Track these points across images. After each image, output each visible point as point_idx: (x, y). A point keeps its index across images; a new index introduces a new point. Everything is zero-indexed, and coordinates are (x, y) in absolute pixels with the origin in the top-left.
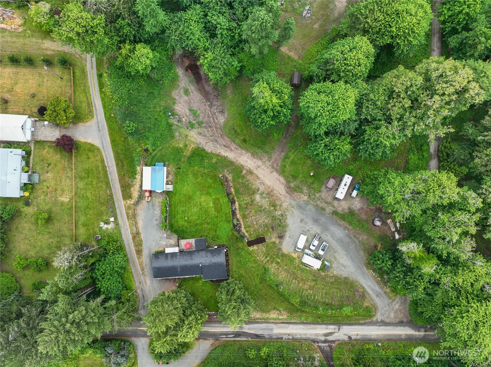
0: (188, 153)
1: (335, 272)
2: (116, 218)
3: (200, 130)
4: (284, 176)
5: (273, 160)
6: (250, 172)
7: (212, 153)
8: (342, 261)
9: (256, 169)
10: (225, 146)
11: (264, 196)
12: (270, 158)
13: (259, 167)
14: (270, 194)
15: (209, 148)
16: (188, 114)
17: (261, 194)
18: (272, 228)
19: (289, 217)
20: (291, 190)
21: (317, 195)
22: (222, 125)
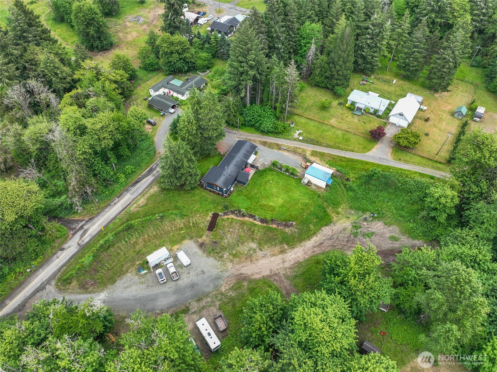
0: (329, 210)
1: (129, 274)
2: (300, 141)
3: (348, 232)
4: (259, 280)
5: (283, 279)
6: (282, 252)
7: (320, 229)
8: (134, 288)
9: (283, 259)
10: (321, 244)
11: (251, 252)
12: (287, 277)
13: (283, 262)
14: (249, 257)
15: (327, 231)
16: (370, 229)
17: (254, 250)
18: (215, 243)
19: (216, 262)
20: (241, 279)
21: (218, 303)
22: (346, 252)
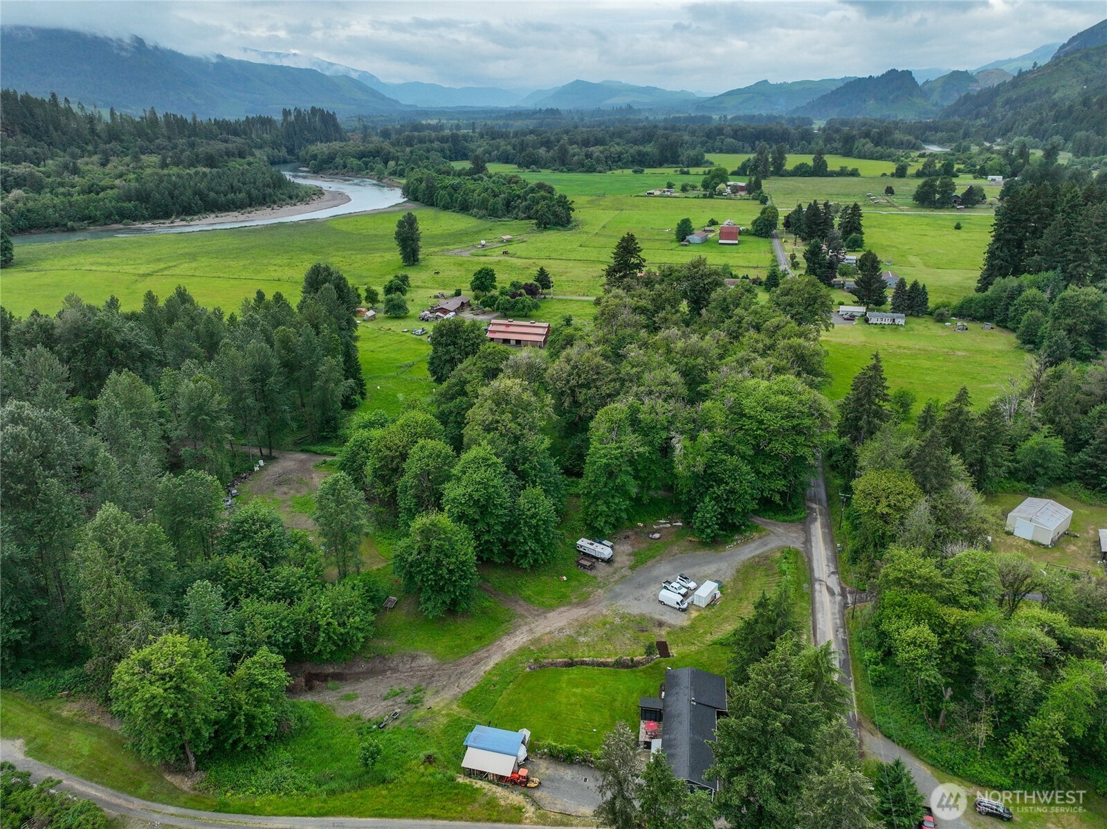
0: (464, 713)
3: (429, 692)
4: (558, 607)
5: (526, 614)
6: (536, 641)
7: (481, 683)
9: (533, 633)
10: (478, 663)
11: (583, 632)
12: (522, 616)
13: (531, 630)
14: (583, 627)
15: (468, 684)
16: (391, 704)
17: (580, 635)
18: (642, 631)
19: (627, 611)
20: (583, 602)
21: (600, 580)
22: (435, 661)
